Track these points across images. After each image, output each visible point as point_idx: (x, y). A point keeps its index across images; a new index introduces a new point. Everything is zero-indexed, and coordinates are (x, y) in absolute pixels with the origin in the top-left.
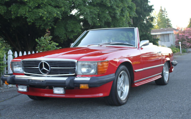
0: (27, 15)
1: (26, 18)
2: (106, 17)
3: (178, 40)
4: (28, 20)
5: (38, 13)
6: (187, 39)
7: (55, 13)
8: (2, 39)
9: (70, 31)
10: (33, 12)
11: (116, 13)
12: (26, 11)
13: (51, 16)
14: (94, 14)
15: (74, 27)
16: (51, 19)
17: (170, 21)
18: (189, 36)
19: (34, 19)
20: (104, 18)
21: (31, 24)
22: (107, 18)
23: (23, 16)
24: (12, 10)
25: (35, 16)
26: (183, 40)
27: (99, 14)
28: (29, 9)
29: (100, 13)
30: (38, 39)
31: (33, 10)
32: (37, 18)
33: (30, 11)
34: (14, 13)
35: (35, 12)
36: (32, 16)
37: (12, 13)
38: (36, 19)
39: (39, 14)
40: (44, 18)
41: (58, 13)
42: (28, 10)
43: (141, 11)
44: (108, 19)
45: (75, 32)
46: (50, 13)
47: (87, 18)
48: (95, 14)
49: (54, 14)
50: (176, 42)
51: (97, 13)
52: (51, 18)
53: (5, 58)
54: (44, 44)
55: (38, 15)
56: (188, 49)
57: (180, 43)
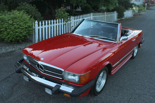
6: (151, 1)
26: (148, 2)
30: (57, 10)
50: (144, 2)
53: (34, 25)
54: (60, 14)
56: (150, 7)
57: (146, 4)
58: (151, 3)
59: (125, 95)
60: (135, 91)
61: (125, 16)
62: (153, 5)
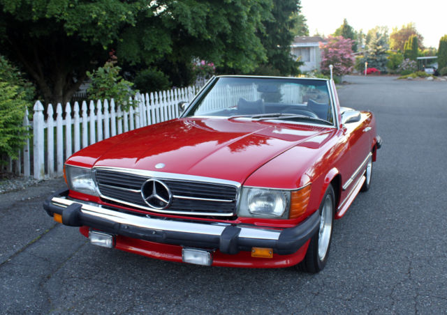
0: (66, 16)
1: (64, 21)
2: (222, 24)
3: (326, 59)
4: (67, 26)
5: (89, 12)
6: (343, 59)
7: (123, 13)
8: (15, 69)
9: (149, 49)
10: (78, 11)
11: (240, 17)
12: (64, 8)
13: (114, 20)
14: (200, 17)
15: (158, 43)
16: (114, 26)
17: (305, 20)
18: (345, 54)
19: (79, 25)
20: (217, 26)
21: (72, 34)
22: (223, 26)
23: (56, 18)
24: (34, 3)
25: (81, 19)
26: (334, 61)
27: (208, 17)
28: (69, 4)
29: (211, 16)
30: (91, 72)
31: (78, 6)
32: (84, 22)
33: (71, 8)
34: (38, 11)
35: (82, 9)
36: (75, 18)
37: (34, 10)
38: (82, 26)
39: (91, 14)
40: (99, 24)
41: (130, 13)
42: (66, 6)
43: (278, 11)
44: (225, 28)
45: (160, 52)
46: (111, 13)
47: (187, 25)
48: (202, 18)
49: (121, 16)
50: (322, 64)
51: (205, 14)
52: (114, 24)
53: (27, 118)
54: (105, 82)
55: (87, 18)
56: (342, 78)
57: (331, 67)
58: (343, 63)
59: (391, 263)
60: (412, 253)
61: (283, 97)
62: (350, 69)
